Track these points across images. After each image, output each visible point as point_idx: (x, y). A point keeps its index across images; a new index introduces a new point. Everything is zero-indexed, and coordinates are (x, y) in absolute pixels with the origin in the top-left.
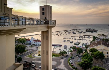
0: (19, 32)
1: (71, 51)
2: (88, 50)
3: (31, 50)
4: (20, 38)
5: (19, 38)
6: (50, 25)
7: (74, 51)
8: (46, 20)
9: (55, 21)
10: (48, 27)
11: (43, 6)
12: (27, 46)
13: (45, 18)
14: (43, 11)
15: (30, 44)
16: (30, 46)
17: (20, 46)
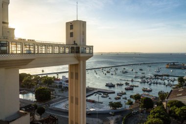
0: (26, 65)
1: (131, 103)
2: (164, 104)
3: (60, 97)
4: (45, 75)
5: (43, 76)
6: (82, 55)
7: (136, 102)
8: (75, 46)
9: (92, 47)
10: (78, 59)
11: (71, 23)
12: (54, 90)
13: (74, 41)
14: (71, 31)
15: (60, 87)
16: (60, 89)
17: (44, 89)
